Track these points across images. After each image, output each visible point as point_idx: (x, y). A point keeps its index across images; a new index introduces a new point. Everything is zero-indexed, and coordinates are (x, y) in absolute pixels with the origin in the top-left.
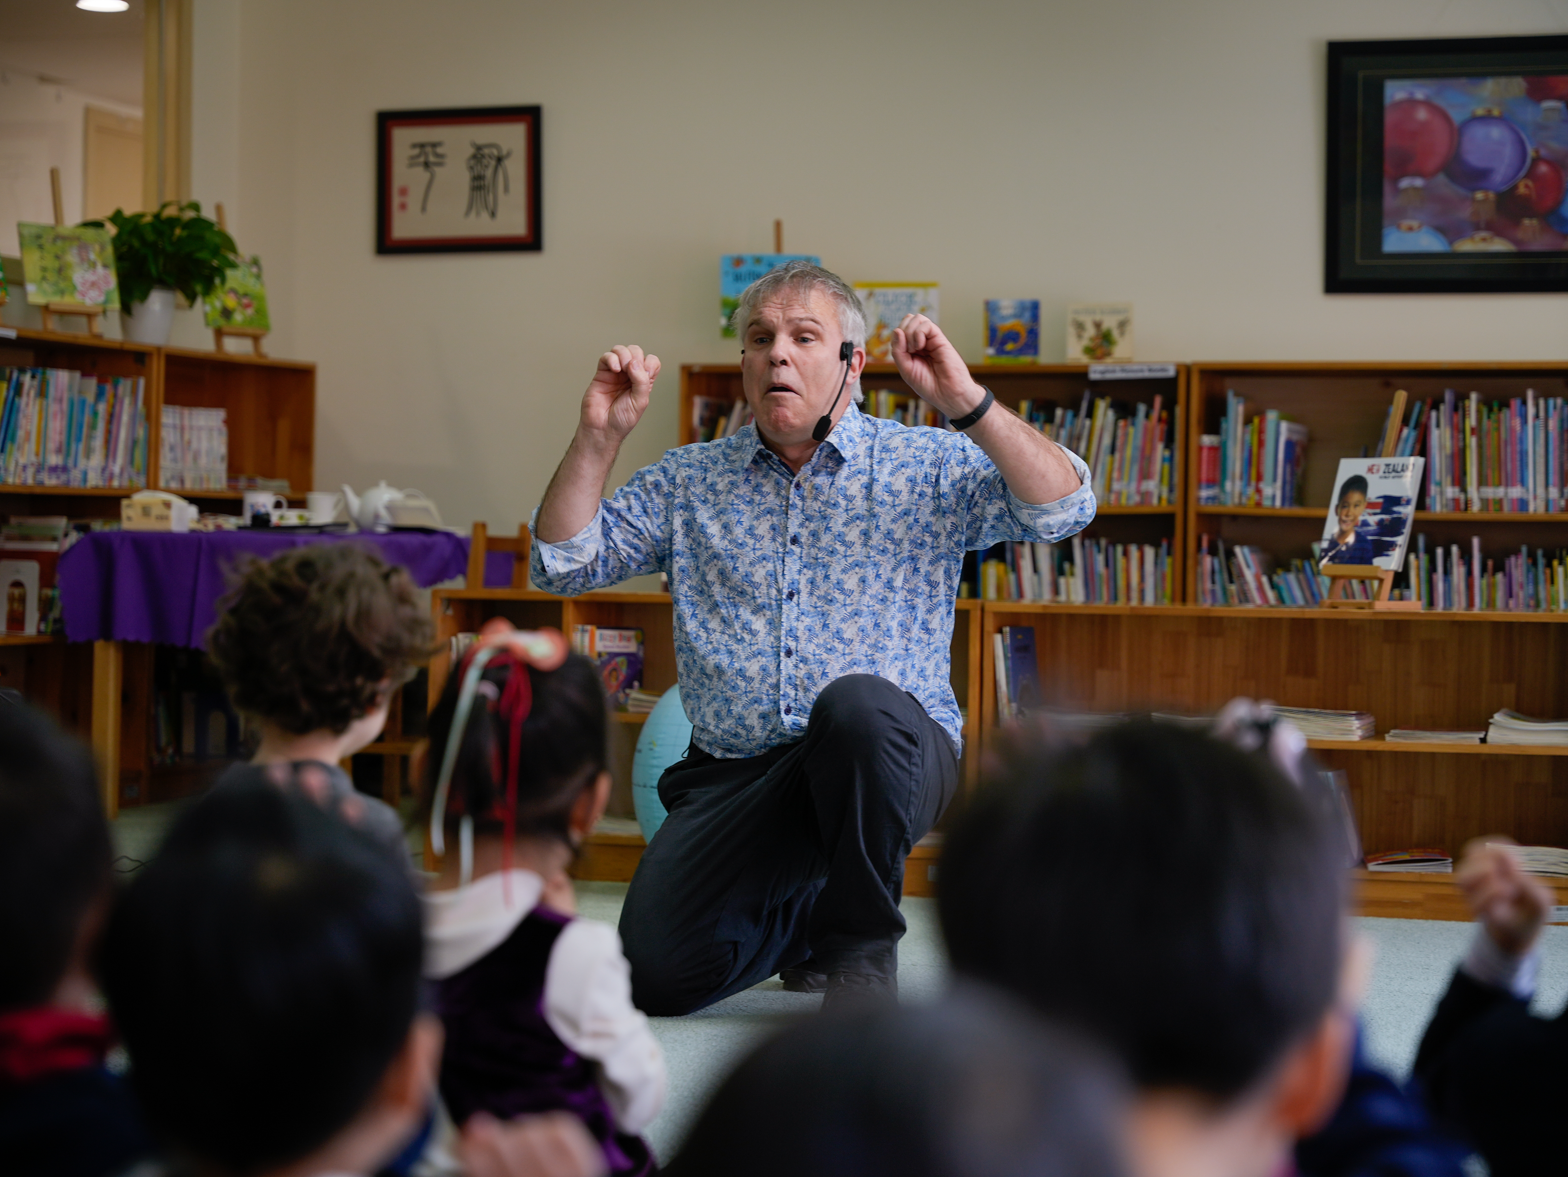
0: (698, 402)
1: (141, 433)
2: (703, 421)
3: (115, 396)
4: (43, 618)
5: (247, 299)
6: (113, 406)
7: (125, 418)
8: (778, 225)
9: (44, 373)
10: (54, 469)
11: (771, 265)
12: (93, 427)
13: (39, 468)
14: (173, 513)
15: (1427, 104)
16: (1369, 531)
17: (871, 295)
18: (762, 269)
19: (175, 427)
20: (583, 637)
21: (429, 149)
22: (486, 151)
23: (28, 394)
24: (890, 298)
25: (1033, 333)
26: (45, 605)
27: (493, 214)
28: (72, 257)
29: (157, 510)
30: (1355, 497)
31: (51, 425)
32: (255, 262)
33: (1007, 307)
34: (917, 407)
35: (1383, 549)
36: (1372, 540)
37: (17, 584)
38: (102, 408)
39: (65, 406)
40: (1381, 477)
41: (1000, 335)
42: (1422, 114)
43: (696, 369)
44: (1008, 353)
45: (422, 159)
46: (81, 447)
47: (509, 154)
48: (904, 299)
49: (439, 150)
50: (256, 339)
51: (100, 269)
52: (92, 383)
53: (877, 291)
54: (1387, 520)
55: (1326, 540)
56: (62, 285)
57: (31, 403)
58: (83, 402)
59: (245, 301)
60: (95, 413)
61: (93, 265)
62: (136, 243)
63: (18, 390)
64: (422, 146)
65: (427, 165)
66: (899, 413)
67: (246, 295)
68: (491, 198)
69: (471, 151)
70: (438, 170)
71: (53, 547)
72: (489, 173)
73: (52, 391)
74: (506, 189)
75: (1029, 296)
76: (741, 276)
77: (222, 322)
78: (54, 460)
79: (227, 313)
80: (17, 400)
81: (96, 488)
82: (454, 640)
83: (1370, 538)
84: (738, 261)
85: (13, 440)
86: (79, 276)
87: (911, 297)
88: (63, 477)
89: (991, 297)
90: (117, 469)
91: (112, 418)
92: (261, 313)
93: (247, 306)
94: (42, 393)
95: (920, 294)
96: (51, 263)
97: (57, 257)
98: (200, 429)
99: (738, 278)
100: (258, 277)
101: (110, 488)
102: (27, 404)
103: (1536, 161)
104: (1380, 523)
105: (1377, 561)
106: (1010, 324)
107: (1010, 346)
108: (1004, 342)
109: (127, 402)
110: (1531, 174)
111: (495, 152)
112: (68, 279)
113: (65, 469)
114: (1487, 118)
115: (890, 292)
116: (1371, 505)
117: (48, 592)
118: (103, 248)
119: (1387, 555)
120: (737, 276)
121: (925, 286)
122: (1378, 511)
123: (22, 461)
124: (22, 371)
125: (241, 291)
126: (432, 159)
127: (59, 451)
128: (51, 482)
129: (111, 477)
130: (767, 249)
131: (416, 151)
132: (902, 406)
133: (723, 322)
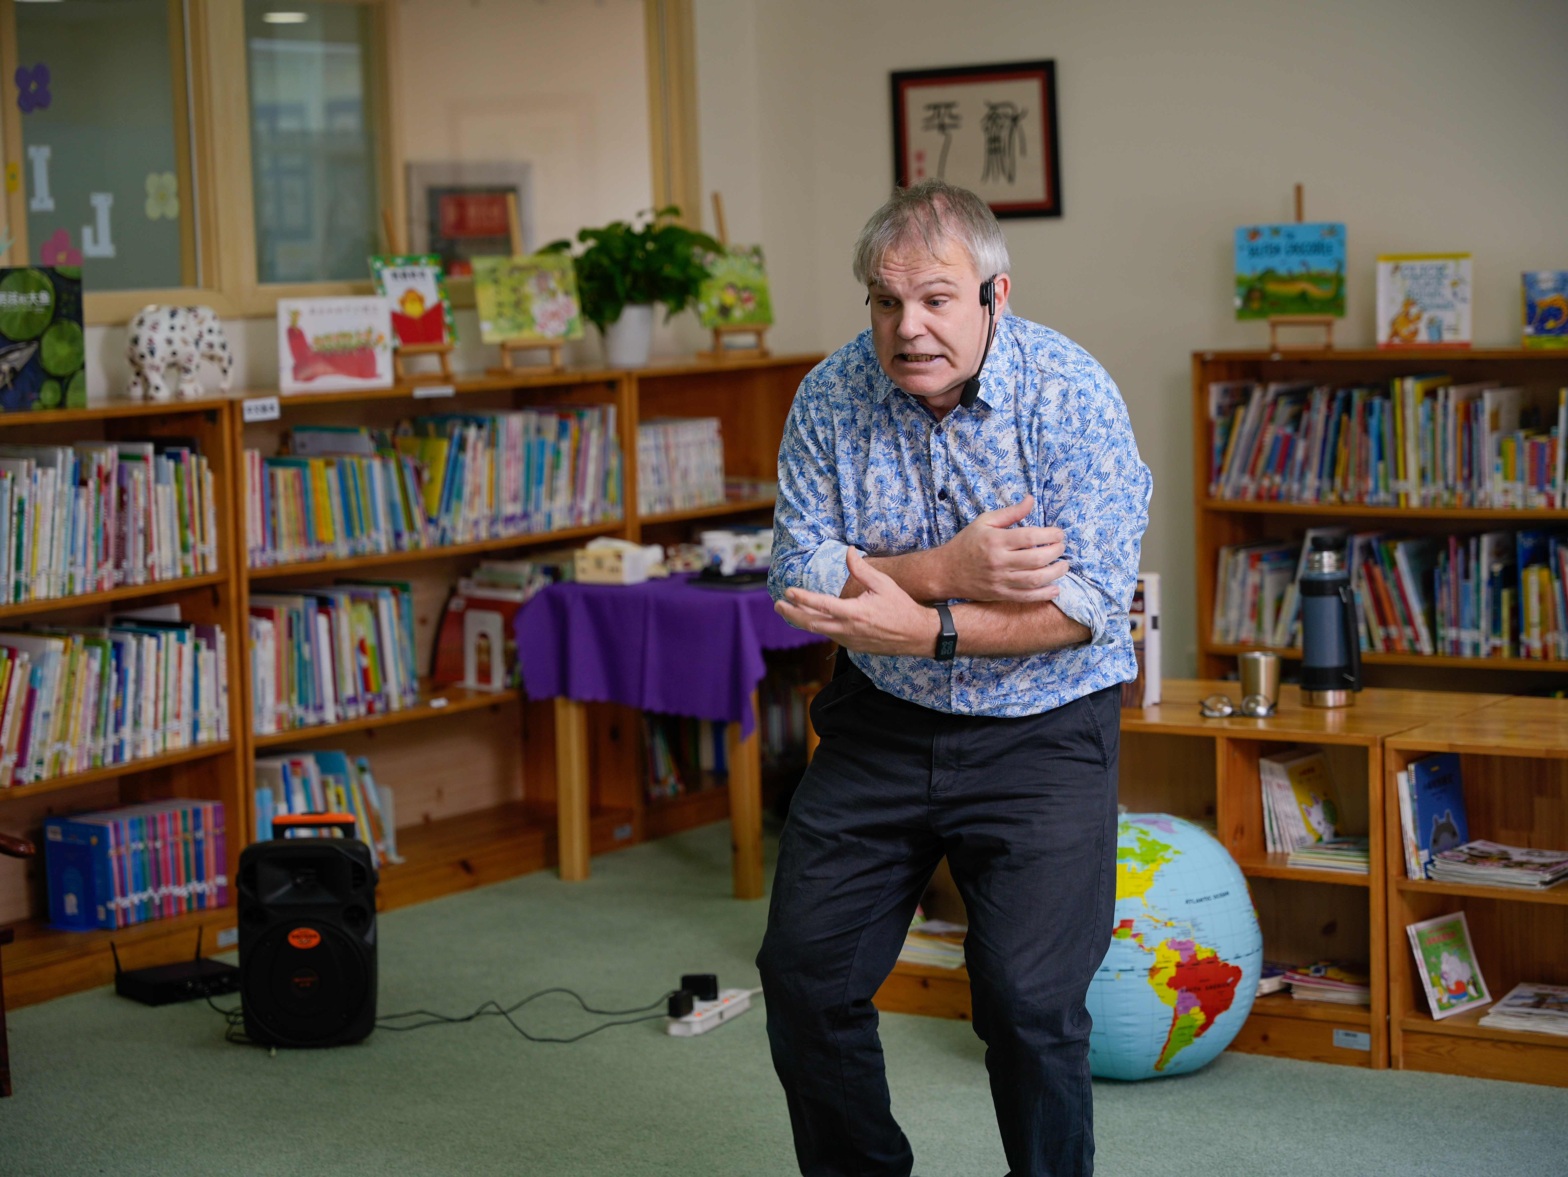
0: (1214, 389)
1: (614, 462)
2: (1221, 410)
3: (581, 430)
4: (510, 670)
5: (746, 293)
6: (579, 441)
7: (593, 451)
8: (1299, 190)
9: (494, 420)
10: (510, 520)
11: (1290, 236)
12: (555, 466)
13: (493, 521)
14: (626, 565)
17: (1396, 268)
18: (1281, 241)
19: (657, 448)
21: (943, 111)
22: (1001, 111)
23: (475, 448)
24: (1418, 271)
26: (511, 659)
27: (1011, 178)
28: (530, 288)
29: (610, 562)
31: (504, 474)
32: (757, 252)
33: (1546, 280)
34: (1446, 397)
37: (484, 636)
38: (565, 446)
39: (520, 451)
41: (1539, 311)
43: (1209, 357)
44: (1549, 331)
45: (936, 122)
46: (544, 490)
47: (1024, 113)
48: (1433, 272)
49: (955, 111)
50: (759, 334)
51: (561, 298)
52: (551, 423)
53: (1404, 264)
56: (520, 319)
57: (479, 455)
58: (542, 444)
59: (745, 295)
60: (557, 452)
61: (553, 294)
62: (605, 261)
63: (462, 445)
64: (936, 107)
65: (942, 127)
66: (1428, 402)
67: (746, 288)
68: (1007, 162)
69: (985, 111)
70: (954, 133)
71: (517, 597)
72: (1004, 134)
73: (503, 439)
74: (1023, 151)
76: (1257, 249)
77: (720, 321)
78: (511, 509)
79: (724, 311)
80: (461, 457)
81: (563, 529)
84: (1255, 233)
85: (459, 496)
86: (538, 307)
87: (1441, 269)
88: (523, 525)
89: (1528, 268)
90: (586, 506)
91: (578, 454)
92: (764, 306)
93: (747, 300)
94: (492, 443)
95: (1451, 267)
96: (507, 297)
97: (515, 290)
98: (687, 445)
99: (1254, 252)
100: (760, 267)
101: (580, 527)
102: (474, 459)
106: (1550, 298)
107: (1550, 324)
108: (1543, 320)
109: (594, 435)
111: (1009, 111)
112: (526, 312)
113: (525, 516)
115: (1418, 264)
117: (513, 644)
118: (563, 274)
120: (1252, 250)
121: (1456, 256)
123: (472, 516)
124: (466, 424)
125: (740, 284)
126: (947, 121)
127: (515, 499)
128: (507, 533)
129: (580, 515)
130: (1286, 218)
131: (930, 113)
132: (1431, 394)
133: (1238, 302)
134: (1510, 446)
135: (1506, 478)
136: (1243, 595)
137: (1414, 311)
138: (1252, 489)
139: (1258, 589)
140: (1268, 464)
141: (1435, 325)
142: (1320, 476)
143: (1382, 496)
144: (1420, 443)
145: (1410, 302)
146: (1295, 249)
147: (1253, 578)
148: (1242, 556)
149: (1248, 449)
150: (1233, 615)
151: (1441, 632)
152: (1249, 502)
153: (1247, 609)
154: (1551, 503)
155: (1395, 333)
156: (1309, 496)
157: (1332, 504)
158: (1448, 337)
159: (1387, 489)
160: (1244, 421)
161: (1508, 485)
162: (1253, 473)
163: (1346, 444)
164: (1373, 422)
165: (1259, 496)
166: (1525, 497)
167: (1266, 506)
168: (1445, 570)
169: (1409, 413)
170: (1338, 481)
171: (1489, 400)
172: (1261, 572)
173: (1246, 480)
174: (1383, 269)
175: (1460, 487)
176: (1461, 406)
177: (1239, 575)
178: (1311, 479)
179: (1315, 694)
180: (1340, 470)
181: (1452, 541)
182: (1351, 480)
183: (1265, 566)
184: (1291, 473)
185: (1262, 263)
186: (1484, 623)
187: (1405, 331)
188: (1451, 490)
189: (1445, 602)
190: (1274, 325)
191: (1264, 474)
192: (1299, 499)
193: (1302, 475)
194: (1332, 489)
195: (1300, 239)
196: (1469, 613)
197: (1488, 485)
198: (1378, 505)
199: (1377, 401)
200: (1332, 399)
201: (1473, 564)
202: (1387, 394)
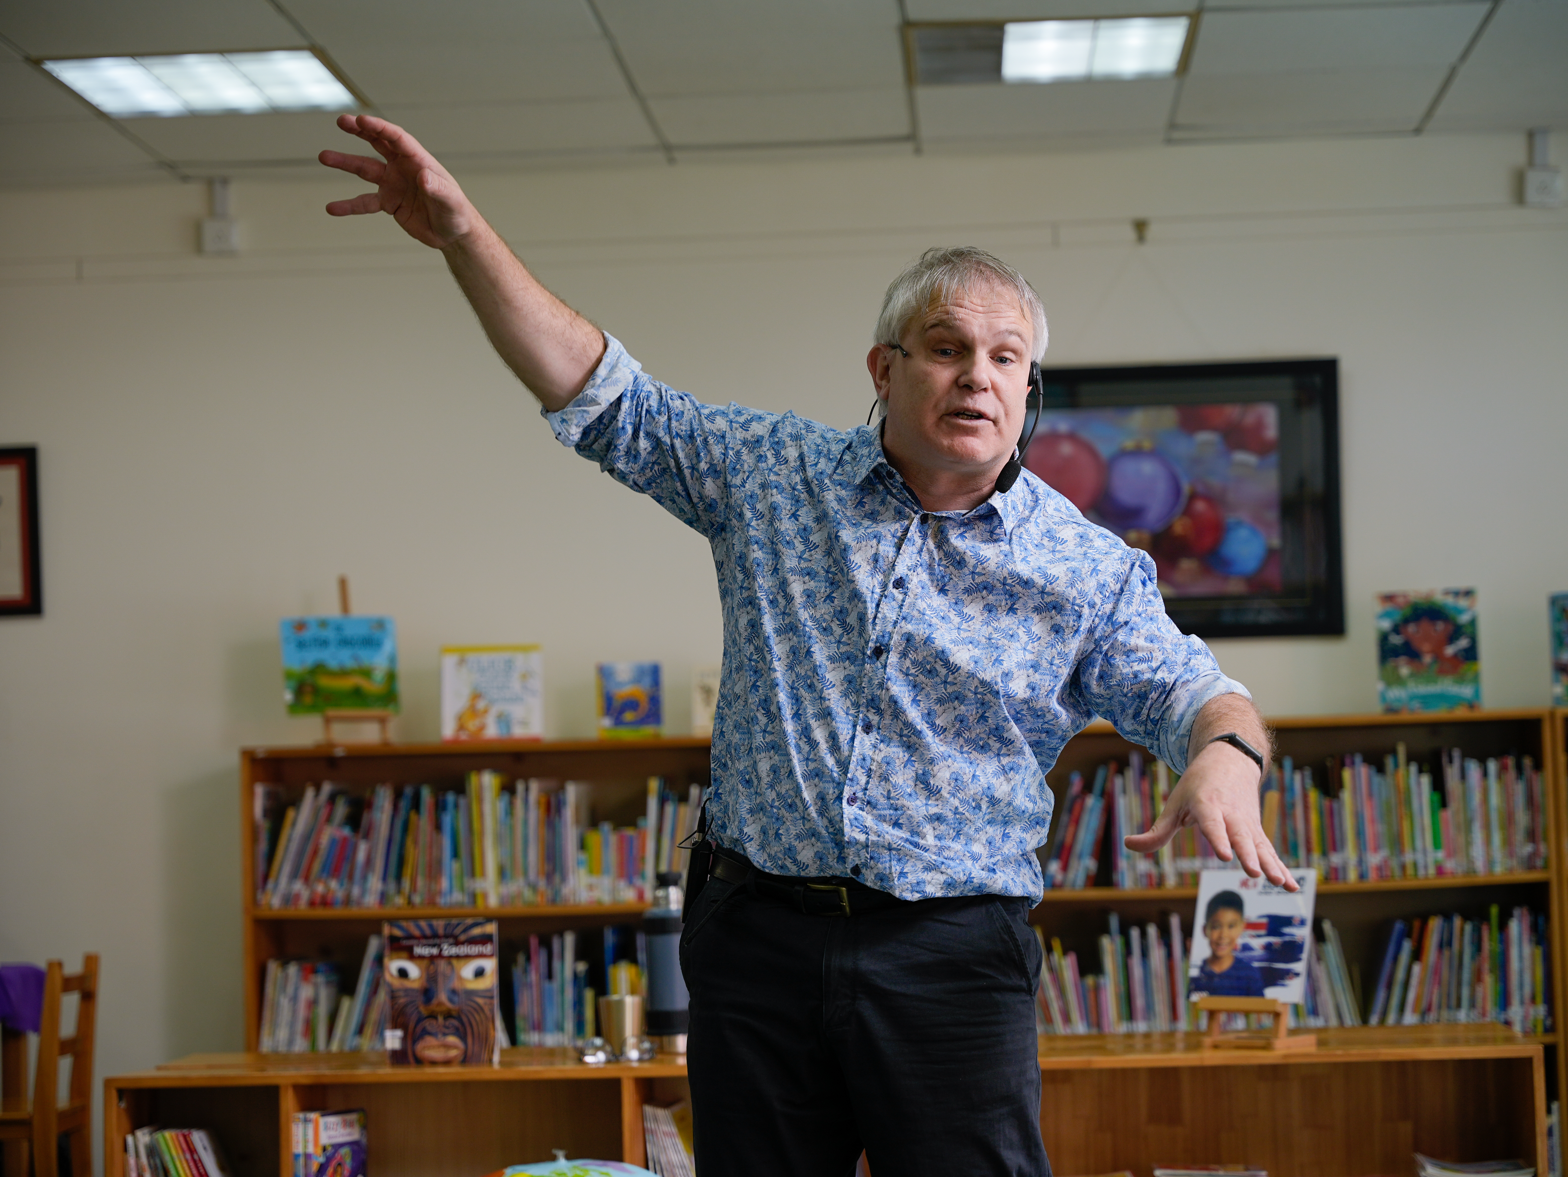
0: (260, 790)
2: (267, 813)
8: (343, 583)
11: (339, 628)
15: (1072, 437)
16: (1255, 956)
17: (462, 662)
18: (329, 634)
20: (305, 1128)
24: (485, 664)
25: (655, 701)
30: (1228, 916)
33: (624, 672)
34: (527, 790)
35: (1276, 978)
36: (1261, 969)
40: (1261, 893)
41: (617, 704)
42: (1066, 449)
43: (261, 755)
44: (628, 724)
48: (501, 665)
53: (469, 656)
54: (1276, 944)
55: (1195, 966)
66: (506, 797)
75: (647, 658)
76: (304, 642)
82: (130, 1139)
83: (1256, 964)
84: (301, 626)
87: (509, 662)
89: (604, 661)
95: (520, 660)
99: (301, 645)
103: (1193, 497)
104: (1268, 947)
105: (1271, 993)
106: (627, 690)
107: (629, 716)
108: (622, 712)
110: (1188, 511)
114: (1137, 453)
115: (485, 657)
116: (1251, 926)
119: (1283, 985)
120: (299, 642)
121: (526, 649)
122: (1263, 932)
130: (331, 609)
132: (508, 789)
133: (288, 696)
134: (594, 838)
135: (591, 872)
136: (294, 1012)
137: (481, 705)
138: (305, 895)
139: (313, 1004)
140: (323, 870)
141: (504, 720)
142: (385, 878)
143: (457, 897)
144: (499, 839)
145: (476, 696)
146: (345, 642)
147: (306, 992)
148: (293, 969)
149: (300, 853)
150: (282, 1034)
151: (523, 1037)
152: (302, 909)
153: (300, 1026)
154: (641, 896)
155: (461, 727)
156: (371, 900)
157: (399, 908)
158: (519, 732)
159: (462, 889)
160: (294, 824)
161: (594, 880)
162: (307, 879)
163: (416, 843)
164: (447, 819)
165: (312, 904)
166: (614, 890)
167: (320, 913)
168: (526, 971)
169: (488, 808)
170: (406, 884)
171: (572, 792)
172: (316, 986)
173: (298, 886)
174: (449, 662)
175: (542, 884)
176: (543, 800)
177: (290, 990)
178: (375, 883)
179: (665, 1039)
180: (408, 871)
181: (534, 942)
182: (421, 882)
183: (320, 979)
184: (351, 877)
185: (312, 657)
186: (569, 1026)
187: (472, 725)
188: (534, 887)
189: (525, 1005)
190: (328, 721)
191: (319, 879)
192: (359, 903)
193: (364, 878)
194: (399, 891)
195: (350, 631)
196: (552, 1016)
197: (572, 881)
198: (451, 906)
199: (450, 797)
200: (398, 795)
201: (556, 964)
202: (461, 789)
